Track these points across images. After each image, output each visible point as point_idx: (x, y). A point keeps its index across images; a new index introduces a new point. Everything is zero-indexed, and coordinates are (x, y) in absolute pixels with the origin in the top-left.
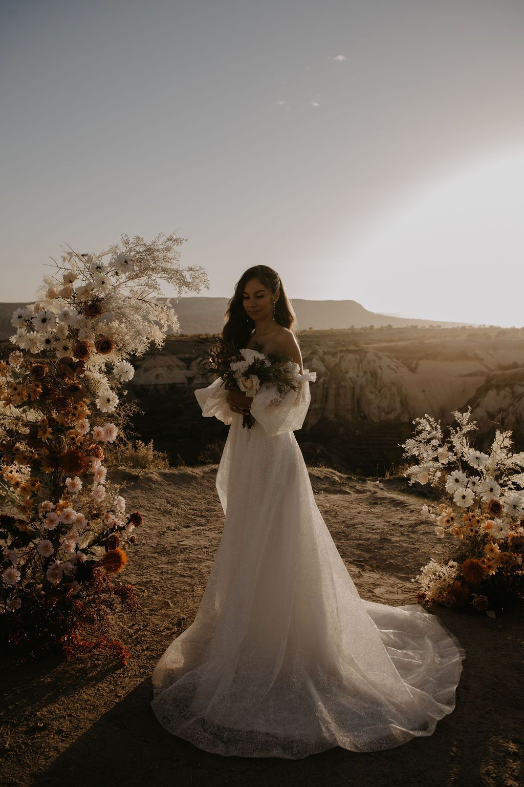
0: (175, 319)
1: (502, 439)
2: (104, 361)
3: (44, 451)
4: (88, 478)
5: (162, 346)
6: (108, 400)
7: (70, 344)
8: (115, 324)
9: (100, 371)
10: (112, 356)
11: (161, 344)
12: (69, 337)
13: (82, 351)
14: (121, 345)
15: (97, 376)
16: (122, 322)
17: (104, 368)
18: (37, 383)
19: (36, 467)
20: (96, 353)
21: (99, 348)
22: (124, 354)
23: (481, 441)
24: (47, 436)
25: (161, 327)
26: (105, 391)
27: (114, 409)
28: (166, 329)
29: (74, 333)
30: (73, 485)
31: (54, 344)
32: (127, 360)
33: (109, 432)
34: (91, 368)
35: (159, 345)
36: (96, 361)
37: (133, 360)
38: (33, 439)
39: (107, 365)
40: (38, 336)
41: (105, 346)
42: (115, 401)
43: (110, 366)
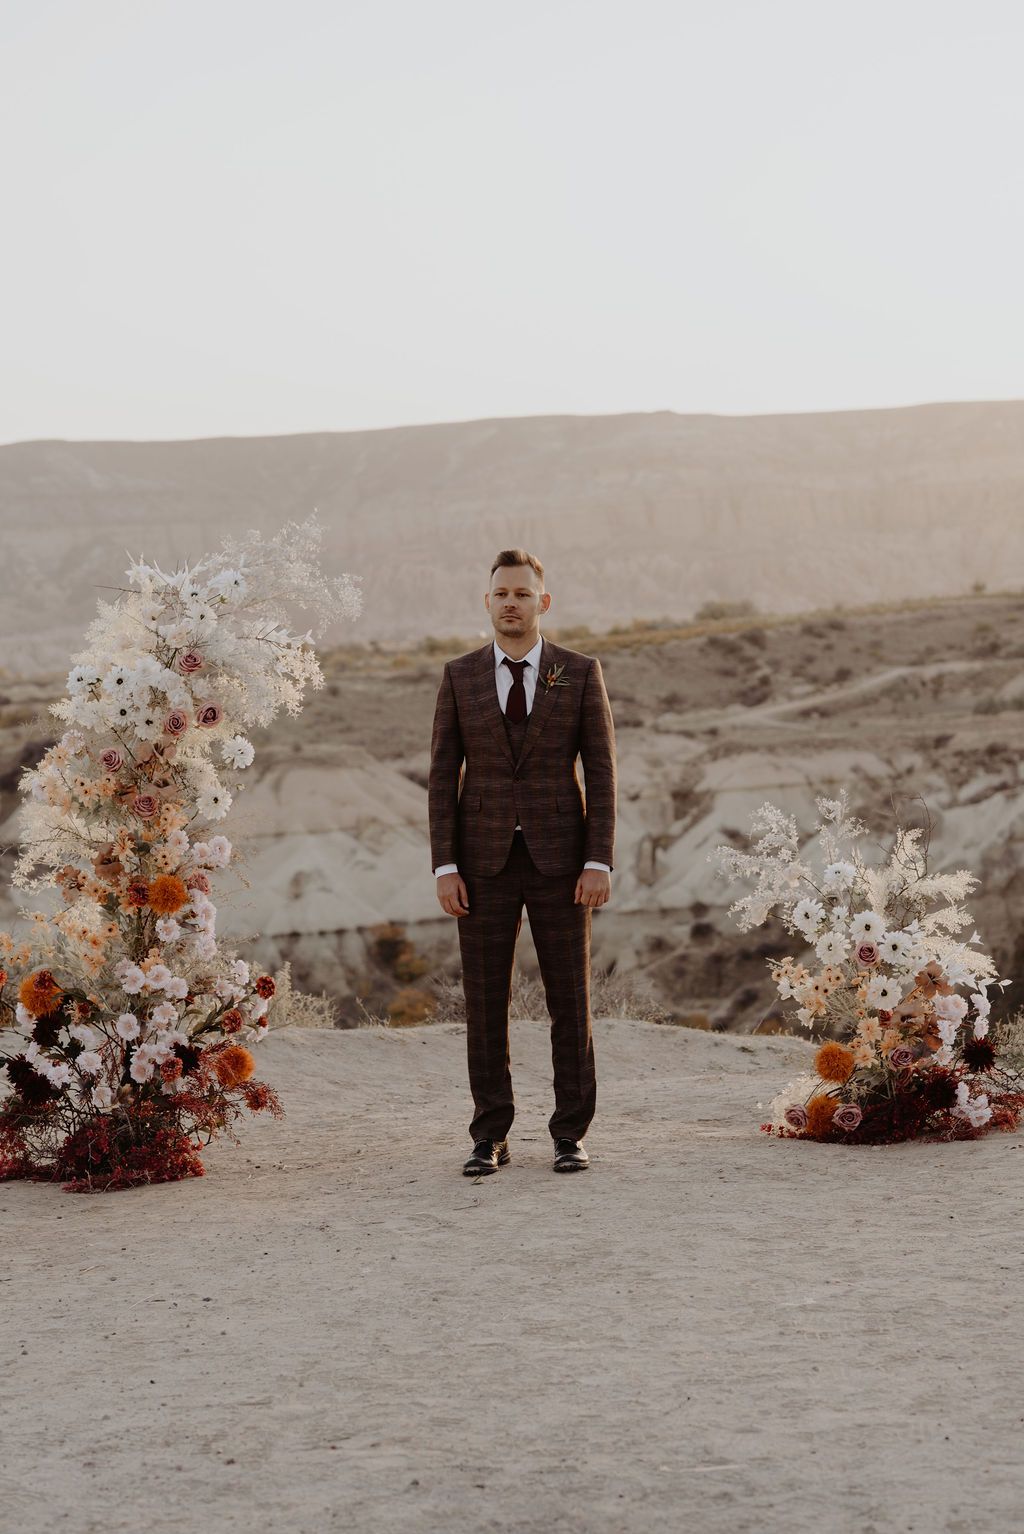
0: (316, 667)
2: (209, 739)
3: (124, 882)
5: (298, 713)
6: (216, 800)
7: (154, 715)
8: (223, 680)
9: (204, 755)
10: (220, 731)
11: (297, 709)
12: (153, 704)
13: (176, 725)
14: (233, 713)
15: (199, 762)
16: (232, 677)
17: (208, 749)
18: (110, 776)
19: (110, 905)
20: (197, 727)
21: (201, 719)
22: (239, 727)
24: (127, 857)
25: (295, 681)
26: (212, 782)
27: (224, 814)
28: (302, 684)
29: (158, 698)
30: (168, 931)
31: (131, 716)
32: (243, 735)
33: (220, 849)
34: (188, 750)
35: (293, 711)
36: (196, 740)
37: (256, 734)
38: (108, 863)
39: (212, 744)
40: (106, 706)
41: (210, 716)
42: (227, 801)
43: (216, 745)
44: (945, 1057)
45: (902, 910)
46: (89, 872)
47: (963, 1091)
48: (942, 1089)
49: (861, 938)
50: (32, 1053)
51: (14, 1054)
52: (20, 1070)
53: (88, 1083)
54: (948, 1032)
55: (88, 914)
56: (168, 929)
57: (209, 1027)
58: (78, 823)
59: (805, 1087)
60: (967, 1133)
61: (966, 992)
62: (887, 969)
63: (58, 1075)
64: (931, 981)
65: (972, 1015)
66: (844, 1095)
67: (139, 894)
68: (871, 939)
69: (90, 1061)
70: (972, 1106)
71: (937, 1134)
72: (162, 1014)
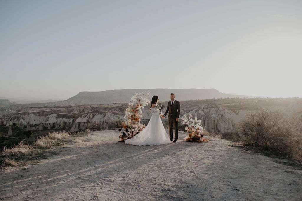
1: (196, 118)
4: (138, 122)
7: (136, 105)
10: (142, 106)
13: (138, 106)
16: (143, 102)
18: (132, 109)
19: (132, 120)
23: (194, 119)
24: (133, 116)
25: (148, 103)
26: (140, 110)
29: (137, 103)
31: (135, 105)
33: (141, 116)
35: (147, 105)
36: (140, 107)
37: (145, 107)
38: (132, 116)
40: (133, 104)
41: (141, 105)
42: (142, 112)
43: (141, 108)
44: (200, 136)
45: (196, 123)
46: (130, 117)
47: (201, 138)
48: (199, 138)
49: (192, 125)
50: (125, 131)
51: (123, 132)
52: (124, 133)
53: (129, 134)
54: (200, 133)
55: (130, 121)
56: (137, 122)
57: (139, 130)
58: (129, 113)
59: (187, 137)
60: (201, 142)
61: (201, 130)
62: (194, 128)
63: (126, 133)
64: (198, 129)
65: (201, 132)
66: (190, 138)
67: (134, 119)
68: (194, 125)
69: (129, 133)
70: (201, 139)
71: (198, 142)
72: (136, 129)
